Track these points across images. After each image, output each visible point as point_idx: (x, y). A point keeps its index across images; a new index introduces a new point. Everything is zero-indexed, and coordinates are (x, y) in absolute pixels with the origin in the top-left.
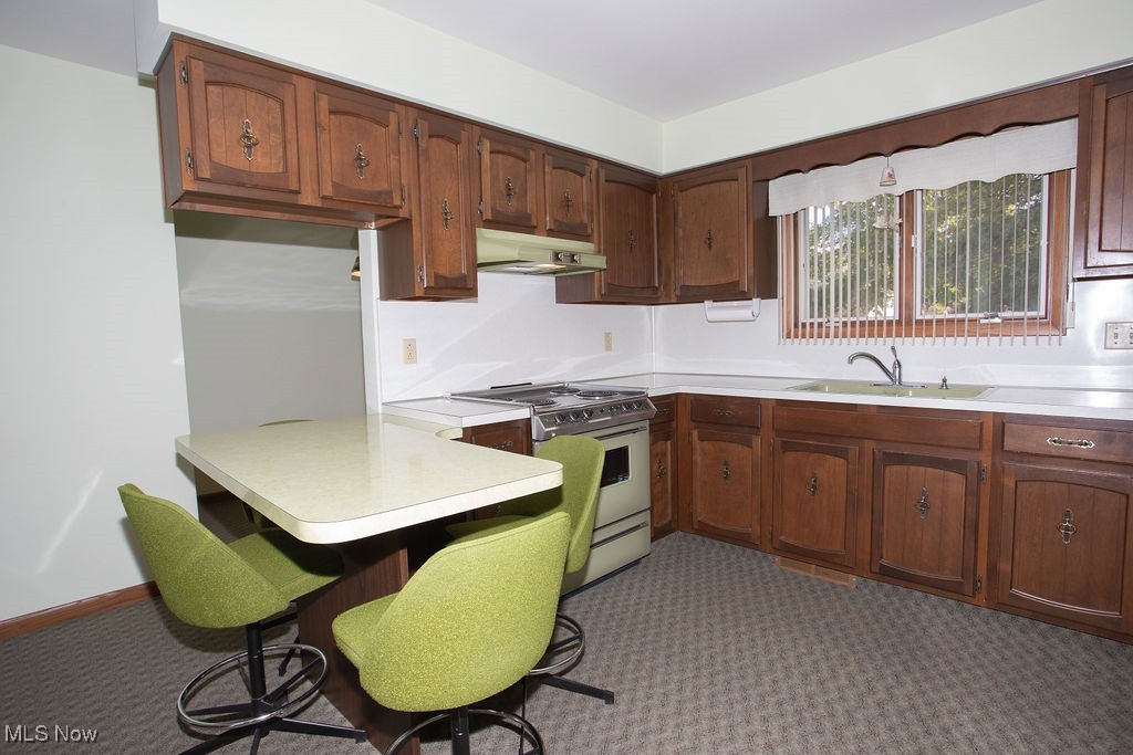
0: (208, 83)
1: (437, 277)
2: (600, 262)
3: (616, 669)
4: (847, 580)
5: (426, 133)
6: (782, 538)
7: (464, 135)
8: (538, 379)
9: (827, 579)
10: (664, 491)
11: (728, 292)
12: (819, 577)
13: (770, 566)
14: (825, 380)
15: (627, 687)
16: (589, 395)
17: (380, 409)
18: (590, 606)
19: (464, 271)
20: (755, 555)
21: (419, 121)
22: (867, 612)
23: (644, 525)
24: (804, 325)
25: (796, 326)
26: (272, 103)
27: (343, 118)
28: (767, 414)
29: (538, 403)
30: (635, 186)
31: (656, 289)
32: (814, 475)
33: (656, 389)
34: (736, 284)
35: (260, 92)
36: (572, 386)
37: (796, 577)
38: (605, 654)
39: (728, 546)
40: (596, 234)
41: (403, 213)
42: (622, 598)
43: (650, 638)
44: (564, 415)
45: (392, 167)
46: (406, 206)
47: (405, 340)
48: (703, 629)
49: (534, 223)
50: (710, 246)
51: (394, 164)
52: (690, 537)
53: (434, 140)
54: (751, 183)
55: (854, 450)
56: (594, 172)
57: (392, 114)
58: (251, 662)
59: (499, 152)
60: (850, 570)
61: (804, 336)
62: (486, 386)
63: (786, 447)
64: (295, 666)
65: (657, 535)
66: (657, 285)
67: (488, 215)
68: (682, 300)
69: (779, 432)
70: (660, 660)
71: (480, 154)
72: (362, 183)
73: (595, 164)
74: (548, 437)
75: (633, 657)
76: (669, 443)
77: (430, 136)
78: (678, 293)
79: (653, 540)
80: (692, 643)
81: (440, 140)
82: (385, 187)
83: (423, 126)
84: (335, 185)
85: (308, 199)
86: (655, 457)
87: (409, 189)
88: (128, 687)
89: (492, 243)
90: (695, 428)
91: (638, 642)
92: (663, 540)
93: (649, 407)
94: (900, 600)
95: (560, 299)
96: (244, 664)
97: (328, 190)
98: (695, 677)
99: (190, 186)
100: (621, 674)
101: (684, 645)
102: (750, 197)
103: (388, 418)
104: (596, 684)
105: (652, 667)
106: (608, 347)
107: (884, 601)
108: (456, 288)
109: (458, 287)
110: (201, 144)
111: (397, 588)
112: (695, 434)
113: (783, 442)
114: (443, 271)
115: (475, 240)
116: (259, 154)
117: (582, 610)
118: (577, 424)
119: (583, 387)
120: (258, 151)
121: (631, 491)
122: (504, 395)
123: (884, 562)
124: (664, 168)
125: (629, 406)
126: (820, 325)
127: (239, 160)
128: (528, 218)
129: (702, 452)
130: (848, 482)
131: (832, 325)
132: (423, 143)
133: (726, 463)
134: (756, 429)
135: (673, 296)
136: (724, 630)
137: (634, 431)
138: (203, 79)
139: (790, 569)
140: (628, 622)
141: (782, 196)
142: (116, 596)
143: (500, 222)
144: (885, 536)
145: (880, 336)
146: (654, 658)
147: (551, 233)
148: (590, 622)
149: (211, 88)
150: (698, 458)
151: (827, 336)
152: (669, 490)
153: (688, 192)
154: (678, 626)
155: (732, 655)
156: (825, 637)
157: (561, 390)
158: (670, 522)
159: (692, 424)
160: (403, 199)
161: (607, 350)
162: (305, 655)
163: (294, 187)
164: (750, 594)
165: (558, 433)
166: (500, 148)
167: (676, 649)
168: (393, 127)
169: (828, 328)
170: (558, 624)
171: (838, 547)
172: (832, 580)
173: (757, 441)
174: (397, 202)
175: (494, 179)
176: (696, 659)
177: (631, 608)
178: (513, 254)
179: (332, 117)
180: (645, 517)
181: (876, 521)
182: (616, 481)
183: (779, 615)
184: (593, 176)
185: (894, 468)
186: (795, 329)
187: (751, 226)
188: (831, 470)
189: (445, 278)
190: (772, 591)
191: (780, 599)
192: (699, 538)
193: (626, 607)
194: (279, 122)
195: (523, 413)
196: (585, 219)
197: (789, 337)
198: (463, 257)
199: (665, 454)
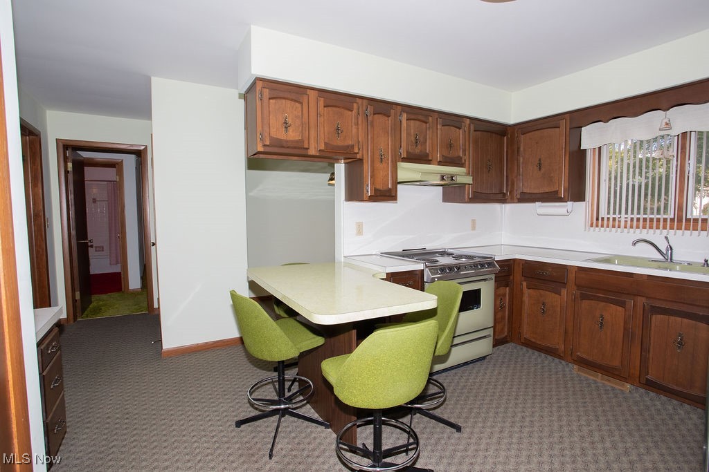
0: (270, 99)
1: (376, 190)
2: (469, 180)
3: (464, 415)
4: (623, 386)
5: (372, 112)
6: (579, 354)
7: (392, 111)
8: (430, 246)
9: (609, 384)
10: (503, 318)
11: (551, 197)
12: (604, 382)
13: (570, 371)
14: (615, 255)
15: (470, 425)
16: (460, 257)
17: (343, 260)
18: (453, 380)
19: (390, 186)
20: (561, 363)
21: (369, 106)
22: (635, 408)
23: (489, 336)
24: (603, 219)
25: (597, 219)
26: (298, 105)
27: (330, 108)
28: (572, 276)
29: (429, 261)
30: (492, 132)
31: (504, 195)
32: (602, 316)
33: (501, 256)
34: (556, 192)
35: (292, 100)
36: (450, 251)
37: (587, 380)
38: (459, 406)
39: (543, 355)
40: (467, 163)
41: (358, 156)
42: (472, 377)
43: (486, 402)
44: (443, 269)
45: (354, 132)
46: (361, 152)
47: (357, 223)
48: (520, 401)
49: (430, 158)
50: (540, 169)
51: (354, 130)
52: (519, 347)
53: (376, 116)
54: (568, 129)
55: (630, 303)
56: (467, 126)
57: (355, 104)
58: (279, 381)
59: (411, 119)
60: (625, 379)
61: (602, 226)
62: (400, 250)
63: (584, 297)
64: (296, 387)
65: (497, 343)
66: (505, 192)
67: (404, 155)
68: (521, 200)
69: (579, 287)
70: (491, 414)
71: (401, 121)
72: (339, 142)
73: (468, 121)
74: (433, 280)
75: (475, 410)
76: (508, 288)
77: (374, 114)
78: (518, 196)
79: (494, 346)
80: (512, 408)
81: (380, 115)
82: (350, 143)
83: (370, 109)
84: (326, 144)
85: (312, 152)
86: (498, 296)
87: (363, 143)
88: (221, 386)
89: (406, 171)
90: (525, 281)
91: (479, 403)
92: (501, 347)
93: (495, 267)
94: (661, 404)
95: (444, 200)
96: (275, 381)
97: (322, 147)
98: (511, 426)
99: (260, 149)
100: (467, 418)
101: (507, 408)
102: (568, 138)
103: (347, 265)
104: (452, 420)
105: (485, 418)
106: (474, 228)
107: (649, 403)
108: (385, 196)
109: (387, 195)
110: (266, 129)
111: (350, 351)
112: (525, 284)
113: (581, 293)
114: (380, 187)
115: (397, 169)
116: (291, 130)
117: (447, 381)
118: (449, 274)
119: (456, 252)
120: (290, 129)
121: (482, 315)
122: (410, 255)
123: (649, 377)
124: (511, 120)
125: (482, 265)
126: (614, 219)
127: (282, 135)
128: (427, 155)
129: (528, 296)
130: (625, 323)
131: (623, 220)
132: (370, 118)
133: (543, 304)
134: (564, 284)
135: (515, 198)
136: (533, 403)
137: (485, 280)
138: (268, 97)
139: (584, 375)
140: (475, 391)
141: (590, 137)
142: (212, 344)
143: (411, 158)
144: (651, 361)
145: (658, 228)
146: (488, 413)
147: (440, 163)
148: (451, 388)
149: (271, 101)
150: (526, 299)
151: (619, 227)
152: (507, 318)
153: (527, 135)
154: (504, 397)
155: (536, 418)
156: (601, 418)
157: (443, 253)
158: (506, 336)
159: (523, 278)
160: (359, 149)
161: (473, 230)
162: (301, 382)
163: (306, 146)
164: (554, 386)
165: (439, 279)
166: (413, 117)
167: (501, 410)
168: (355, 111)
169: (620, 221)
170: (428, 382)
171: (616, 363)
172: (612, 385)
173: (564, 292)
174: (356, 151)
175: (408, 134)
176: (513, 417)
177: (477, 384)
178: (417, 177)
179: (325, 109)
180: (490, 332)
181: (644, 350)
182: (473, 309)
183: (571, 400)
184: (467, 129)
185: (659, 316)
186: (597, 221)
187: (568, 155)
188: (614, 314)
189: (380, 190)
190: (569, 385)
191: (574, 391)
192: (525, 349)
193: (474, 383)
194: (300, 114)
195: (420, 266)
196: (461, 154)
197: (592, 226)
198: (390, 178)
199: (505, 295)
